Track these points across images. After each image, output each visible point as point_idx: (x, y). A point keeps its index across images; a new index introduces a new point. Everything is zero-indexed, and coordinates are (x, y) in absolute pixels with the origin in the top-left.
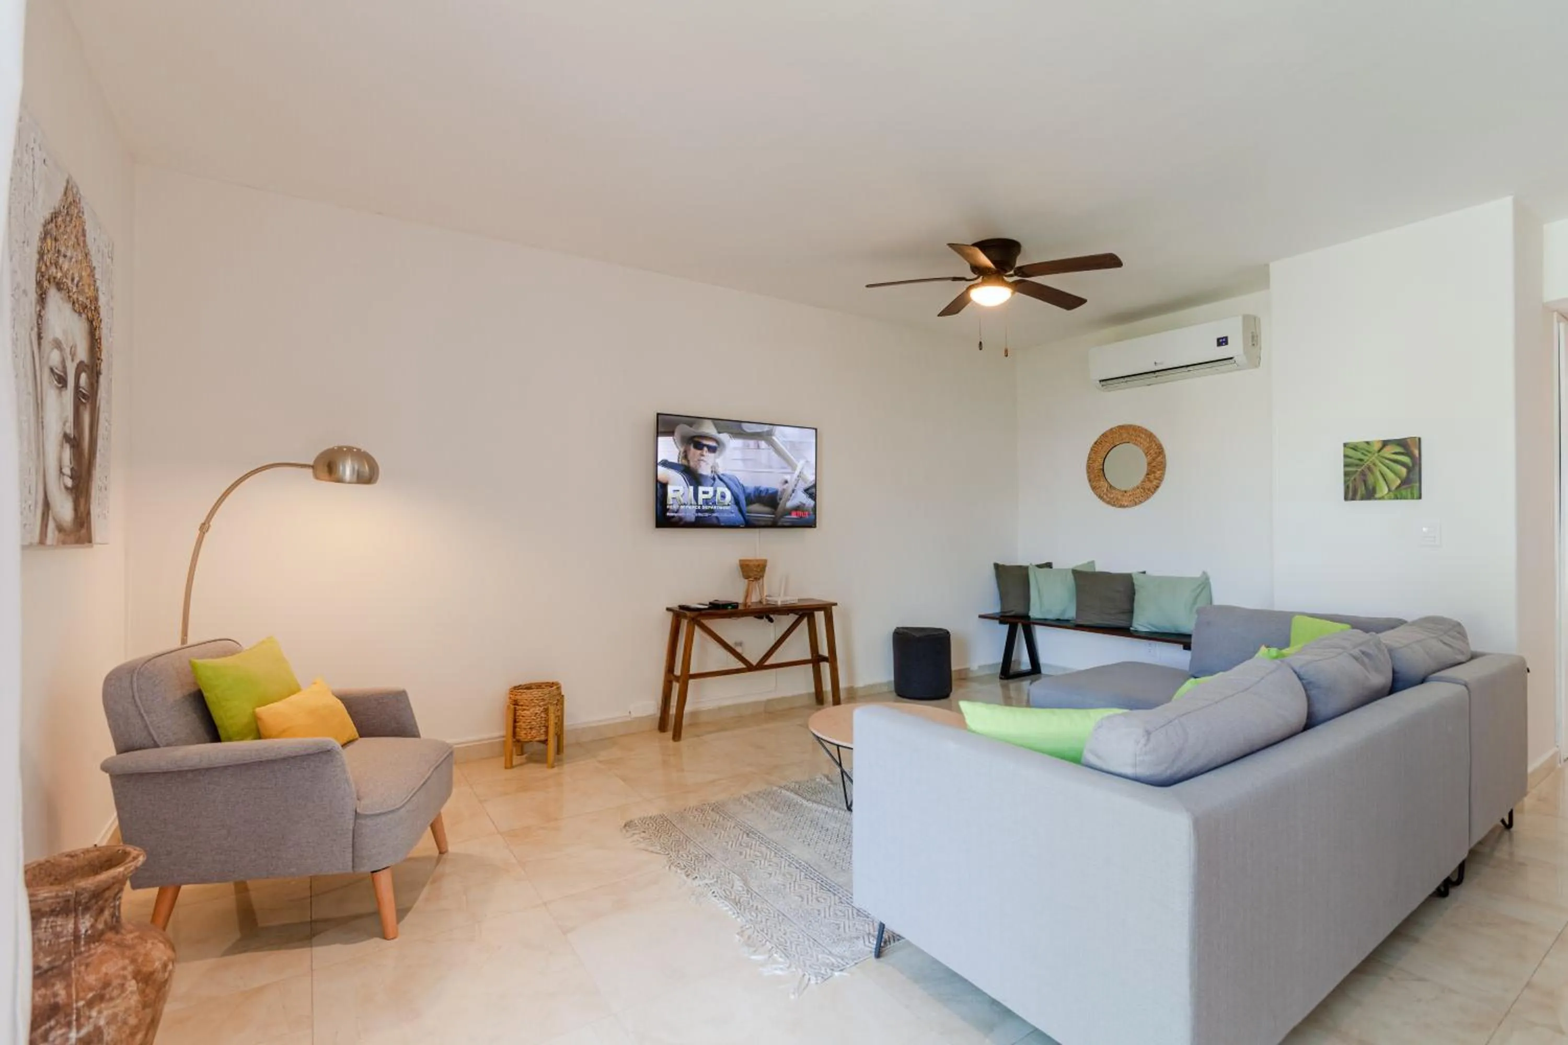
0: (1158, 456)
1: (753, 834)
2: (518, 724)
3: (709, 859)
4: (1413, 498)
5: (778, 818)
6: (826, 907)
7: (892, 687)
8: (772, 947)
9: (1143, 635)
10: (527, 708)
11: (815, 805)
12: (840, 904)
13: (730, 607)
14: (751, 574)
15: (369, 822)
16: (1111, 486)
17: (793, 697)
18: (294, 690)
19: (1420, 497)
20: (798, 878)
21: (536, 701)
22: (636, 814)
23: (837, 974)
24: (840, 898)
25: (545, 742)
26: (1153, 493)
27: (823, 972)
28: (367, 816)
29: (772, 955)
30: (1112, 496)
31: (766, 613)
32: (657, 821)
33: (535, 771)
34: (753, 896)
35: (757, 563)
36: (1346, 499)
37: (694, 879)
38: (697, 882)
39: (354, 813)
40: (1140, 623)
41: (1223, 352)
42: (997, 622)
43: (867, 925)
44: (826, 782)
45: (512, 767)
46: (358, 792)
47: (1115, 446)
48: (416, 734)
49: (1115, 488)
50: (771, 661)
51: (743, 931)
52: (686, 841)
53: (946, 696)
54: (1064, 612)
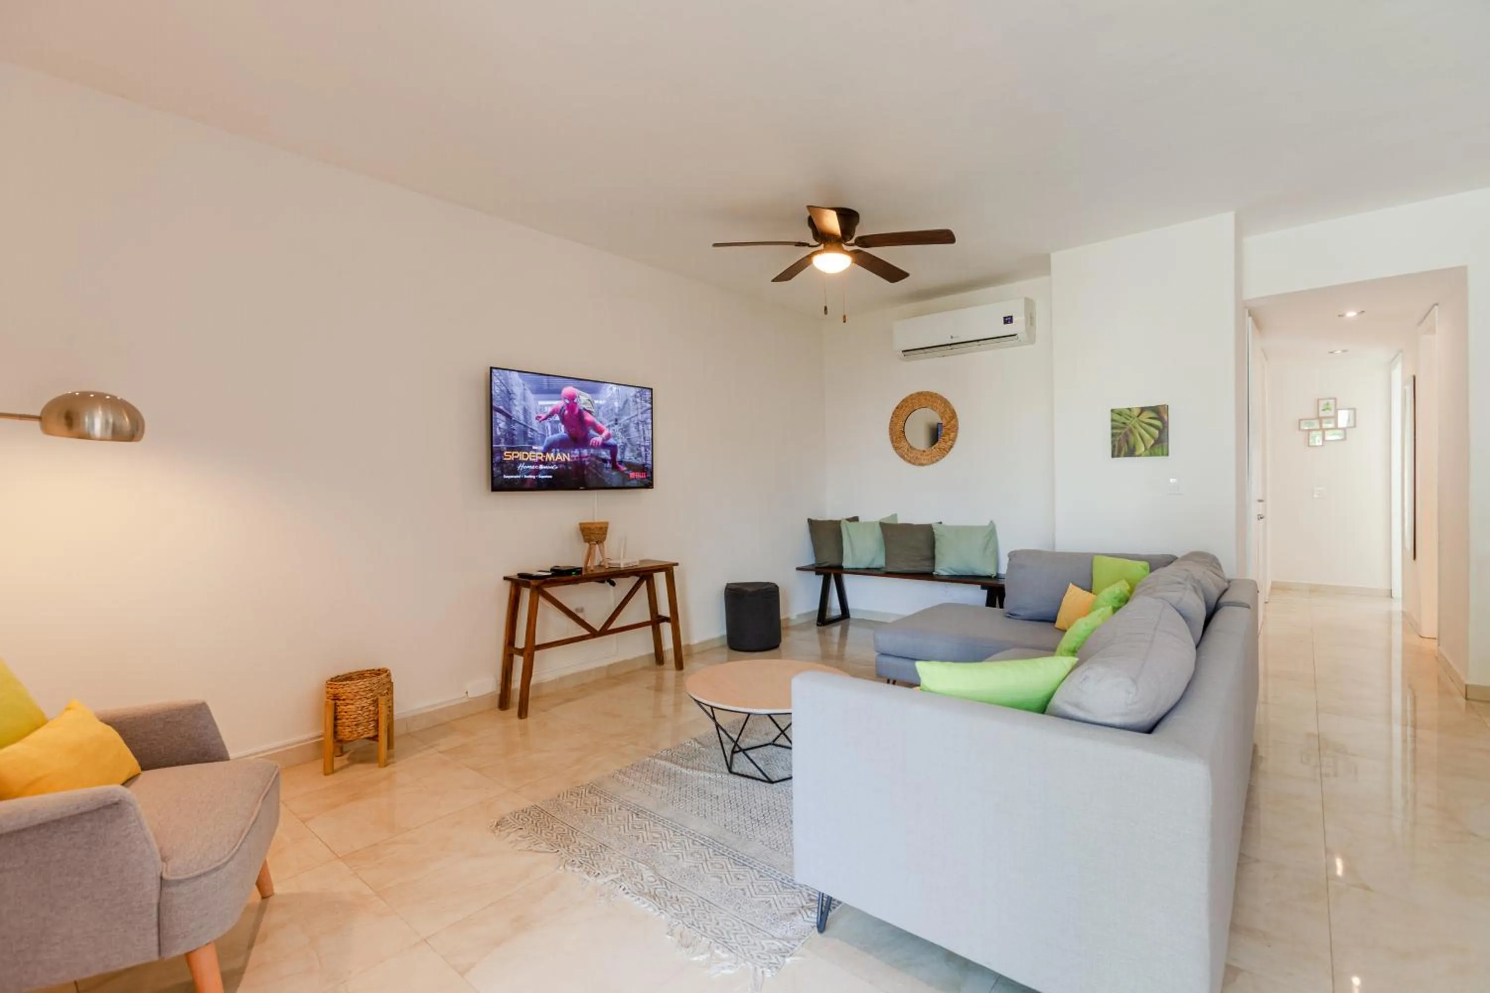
0: (952, 420)
1: (642, 813)
2: (339, 722)
3: (605, 850)
4: (1163, 455)
5: (662, 792)
6: (749, 884)
7: (725, 641)
8: (711, 943)
9: (947, 578)
10: (352, 702)
11: (695, 772)
12: (761, 878)
13: (574, 573)
14: (592, 537)
15: (184, 889)
16: (911, 447)
17: (634, 659)
18: (39, 723)
19: (1167, 455)
20: (708, 856)
21: (363, 694)
22: (505, 808)
23: (788, 960)
24: (759, 872)
25: (375, 738)
26: (948, 452)
27: (774, 961)
28: (179, 882)
29: (714, 952)
30: (912, 456)
31: (608, 576)
32: (531, 815)
33: (361, 773)
34: (668, 885)
35: (599, 526)
36: (1113, 456)
37: (596, 876)
38: (600, 881)
39: (159, 880)
40: (941, 569)
41: (1009, 329)
42: (814, 573)
43: (797, 898)
44: (697, 746)
45: (334, 772)
46: (161, 849)
47: (914, 411)
48: (222, 756)
49: (914, 449)
50: (614, 626)
51: (672, 930)
52: (572, 832)
53: (776, 646)
54: (873, 560)
